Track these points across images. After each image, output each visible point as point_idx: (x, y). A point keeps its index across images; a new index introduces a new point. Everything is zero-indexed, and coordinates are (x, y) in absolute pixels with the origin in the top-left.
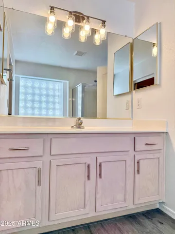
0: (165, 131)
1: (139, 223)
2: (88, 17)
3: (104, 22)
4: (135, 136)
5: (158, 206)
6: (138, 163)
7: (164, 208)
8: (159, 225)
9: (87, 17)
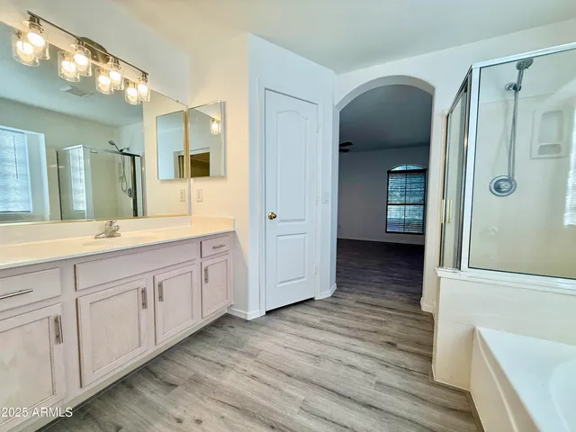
0: (232, 229)
1: (210, 336)
2: (117, 60)
3: (145, 74)
4: (201, 241)
5: (226, 311)
6: (206, 270)
7: (234, 311)
8: (230, 329)
9: (115, 58)
